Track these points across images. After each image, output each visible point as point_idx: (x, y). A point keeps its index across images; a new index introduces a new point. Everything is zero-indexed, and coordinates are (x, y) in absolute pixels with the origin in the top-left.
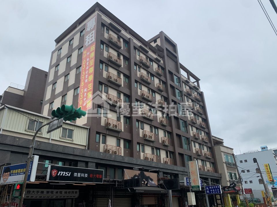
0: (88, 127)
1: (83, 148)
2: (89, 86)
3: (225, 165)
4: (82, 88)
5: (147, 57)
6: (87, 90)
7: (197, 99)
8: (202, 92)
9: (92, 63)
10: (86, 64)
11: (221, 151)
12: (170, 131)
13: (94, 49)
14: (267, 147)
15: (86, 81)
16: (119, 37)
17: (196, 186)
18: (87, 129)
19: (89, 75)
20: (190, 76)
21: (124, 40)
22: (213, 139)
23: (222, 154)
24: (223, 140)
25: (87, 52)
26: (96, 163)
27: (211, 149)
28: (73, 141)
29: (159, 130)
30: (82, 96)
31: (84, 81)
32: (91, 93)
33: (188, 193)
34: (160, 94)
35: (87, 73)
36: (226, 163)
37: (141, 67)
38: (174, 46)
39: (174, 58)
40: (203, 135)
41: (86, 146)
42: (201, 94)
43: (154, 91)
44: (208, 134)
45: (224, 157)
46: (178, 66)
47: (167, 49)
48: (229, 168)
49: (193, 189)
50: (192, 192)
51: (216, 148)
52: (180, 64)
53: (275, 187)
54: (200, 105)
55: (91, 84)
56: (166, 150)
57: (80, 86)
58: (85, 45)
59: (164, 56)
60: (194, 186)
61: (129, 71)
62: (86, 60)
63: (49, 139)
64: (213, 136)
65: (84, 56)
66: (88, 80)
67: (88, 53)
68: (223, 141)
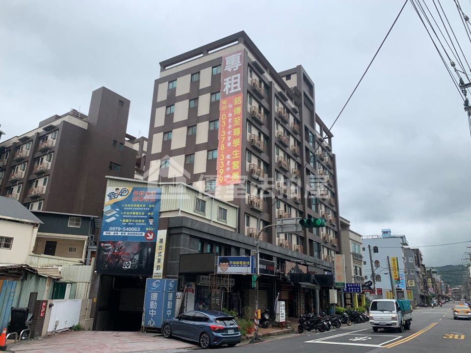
0: (236, 206)
1: (233, 231)
2: (235, 153)
3: (351, 255)
4: (222, 152)
5: (285, 106)
6: (230, 157)
7: (328, 166)
8: (334, 155)
9: (237, 122)
10: (227, 121)
11: (350, 239)
12: (302, 210)
13: (240, 103)
14: (390, 232)
15: (229, 144)
16: (261, 80)
17: (341, 283)
18: (237, 208)
19: (234, 137)
20: (323, 132)
21: (265, 84)
22: (341, 221)
23: (350, 241)
24: (349, 222)
25: (228, 103)
26: (245, 249)
27: (337, 234)
28: (226, 223)
29: (292, 209)
30: (222, 163)
31: (226, 145)
32: (238, 163)
33: (330, 290)
34: (294, 160)
35: (229, 134)
36: (353, 254)
37: (279, 123)
38: (310, 86)
39: (310, 105)
40: (331, 216)
41: (236, 229)
42: (333, 158)
43: (289, 157)
44: (336, 214)
45: (351, 245)
46: (314, 118)
47: (305, 94)
48: (356, 261)
49: (337, 287)
50: (335, 289)
51: (343, 234)
52: (316, 114)
53: (400, 288)
54: (331, 174)
55: (236, 151)
56: (296, 235)
57: (218, 148)
58: (224, 91)
59: (301, 104)
60: (338, 283)
61: (268, 129)
62: (227, 115)
63: (210, 221)
64: (340, 217)
65: (222, 108)
66: (232, 144)
67: (230, 106)
68: (350, 224)
